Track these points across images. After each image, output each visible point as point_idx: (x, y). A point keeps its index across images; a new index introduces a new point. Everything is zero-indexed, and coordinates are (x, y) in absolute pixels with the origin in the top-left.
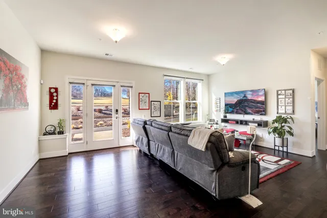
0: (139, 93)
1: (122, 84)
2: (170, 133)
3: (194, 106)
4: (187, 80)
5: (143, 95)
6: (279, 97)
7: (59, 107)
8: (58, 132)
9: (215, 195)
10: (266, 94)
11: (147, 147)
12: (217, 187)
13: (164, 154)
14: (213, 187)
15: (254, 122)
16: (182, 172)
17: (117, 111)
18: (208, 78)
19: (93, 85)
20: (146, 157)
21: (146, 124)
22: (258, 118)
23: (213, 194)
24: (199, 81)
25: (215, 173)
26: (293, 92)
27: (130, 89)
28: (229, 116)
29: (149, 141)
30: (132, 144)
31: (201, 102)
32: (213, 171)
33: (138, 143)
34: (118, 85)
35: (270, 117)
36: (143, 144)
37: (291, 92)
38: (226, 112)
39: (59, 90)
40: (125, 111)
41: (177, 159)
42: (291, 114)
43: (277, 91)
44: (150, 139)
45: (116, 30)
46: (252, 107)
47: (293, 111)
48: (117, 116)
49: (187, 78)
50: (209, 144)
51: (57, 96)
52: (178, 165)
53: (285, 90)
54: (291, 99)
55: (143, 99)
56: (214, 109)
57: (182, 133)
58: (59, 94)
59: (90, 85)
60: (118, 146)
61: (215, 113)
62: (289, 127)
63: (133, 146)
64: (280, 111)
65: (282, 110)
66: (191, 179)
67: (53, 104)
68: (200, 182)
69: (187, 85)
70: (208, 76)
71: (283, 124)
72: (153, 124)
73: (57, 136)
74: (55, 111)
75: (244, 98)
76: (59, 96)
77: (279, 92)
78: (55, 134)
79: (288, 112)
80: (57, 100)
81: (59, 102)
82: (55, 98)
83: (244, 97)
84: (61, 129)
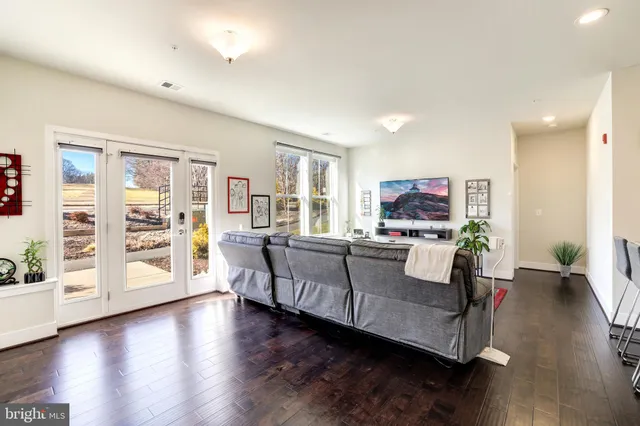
0: (229, 178)
1: (194, 157)
2: (349, 259)
3: (294, 206)
4: (315, 155)
5: (236, 181)
6: (470, 191)
7: (25, 209)
8: (26, 276)
9: (456, 357)
10: (449, 186)
11: (270, 292)
12: (462, 344)
13: (319, 300)
14: (452, 345)
15: (431, 231)
16: (370, 330)
17: (182, 216)
18: (346, 154)
19: (123, 153)
20: (263, 314)
21: (269, 243)
22: (439, 225)
23: (451, 357)
24: (332, 158)
25: (457, 320)
26: (489, 184)
27: (209, 167)
28: (390, 224)
29: (273, 277)
30: (214, 289)
31: (336, 198)
32: (455, 317)
33: (237, 284)
34: (184, 158)
35: (456, 224)
36: (255, 285)
37: (486, 183)
38: (383, 216)
39: (24, 162)
40: (148, 217)
41: (360, 307)
42: (486, 218)
43: (467, 182)
44: (277, 273)
45: (230, 32)
46: (429, 208)
47: (489, 214)
48: (182, 227)
49: (316, 152)
50: (457, 272)
51: (19, 178)
52: (361, 318)
53: (478, 181)
54: (486, 195)
55: (237, 189)
56: (358, 209)
57: (384, 255)
58: (23, 172)
59: (116, 155)
60: (186, 296)
61: (361, 217)
62: (485, 237)
63: (218, 292)
64: (470, 214)
65: (472, 212)
66: (397, 339)
67: (5, 199)
68: (420, 341)
69: (314, 164)
70: (348, 150)
71: (477, 234)
72: (290, 243)
73: (21, 288)
74: (14, 219)
75: (414, 191)
76: (25, 179)
77: (470, 184)
78: (14, 282)
79: (481, 214)
80: (18, 189)
81: (26, 196)
82: (12, 183)
83: (413, 188)
84: (35, 269)
